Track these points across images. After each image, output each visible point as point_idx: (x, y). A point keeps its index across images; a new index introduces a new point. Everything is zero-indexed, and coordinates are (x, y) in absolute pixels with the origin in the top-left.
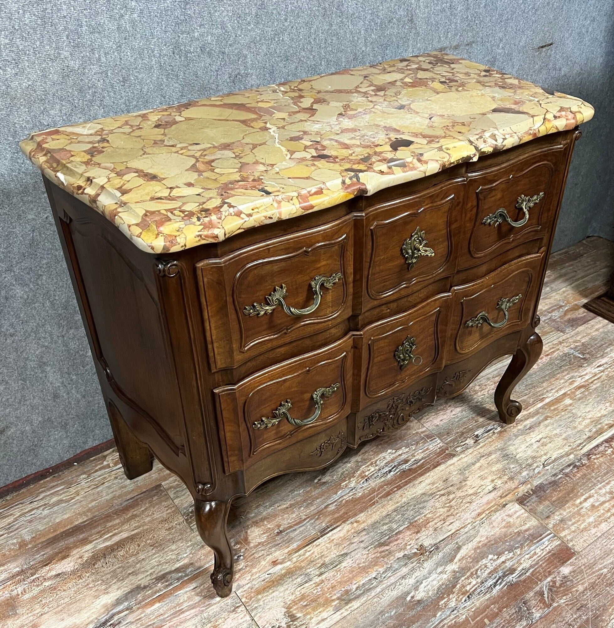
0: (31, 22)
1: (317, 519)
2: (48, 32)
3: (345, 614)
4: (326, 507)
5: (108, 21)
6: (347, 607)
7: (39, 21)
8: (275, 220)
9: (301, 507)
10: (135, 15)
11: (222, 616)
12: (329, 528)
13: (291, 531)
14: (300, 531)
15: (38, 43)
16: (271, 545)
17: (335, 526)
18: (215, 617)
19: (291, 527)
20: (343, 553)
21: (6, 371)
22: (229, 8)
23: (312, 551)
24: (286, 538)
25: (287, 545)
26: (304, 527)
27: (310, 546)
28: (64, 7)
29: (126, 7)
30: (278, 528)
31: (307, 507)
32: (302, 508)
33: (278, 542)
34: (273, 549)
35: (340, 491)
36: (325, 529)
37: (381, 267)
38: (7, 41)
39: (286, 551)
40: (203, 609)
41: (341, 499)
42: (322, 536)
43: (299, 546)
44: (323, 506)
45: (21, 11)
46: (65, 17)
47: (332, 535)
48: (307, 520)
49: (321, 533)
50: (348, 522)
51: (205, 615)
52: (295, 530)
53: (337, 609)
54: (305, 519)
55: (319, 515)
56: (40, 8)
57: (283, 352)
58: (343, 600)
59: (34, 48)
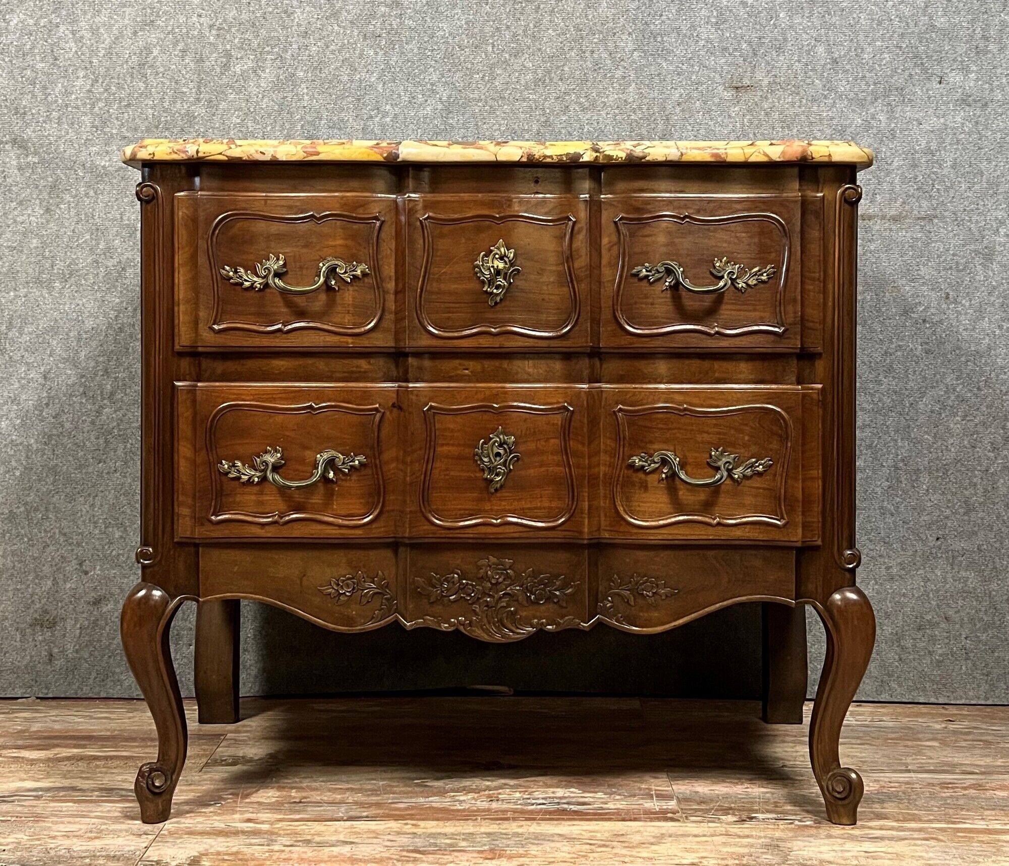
0: (267, 106)
2: (283, 119)
5: (353, 119)
7: (276, 108)
8: (267, 158)
10: (388, 119)
15: (269, 128)
21: (128, 511)
22: (502, 122)
28: (306, 98)
29: (378, 109)
37: (442, 286)
38: (238, 121)
45: (260, 96)
46: (304, 107)
56: (281, 95)
57: (283, 369)
59: (264, 132)
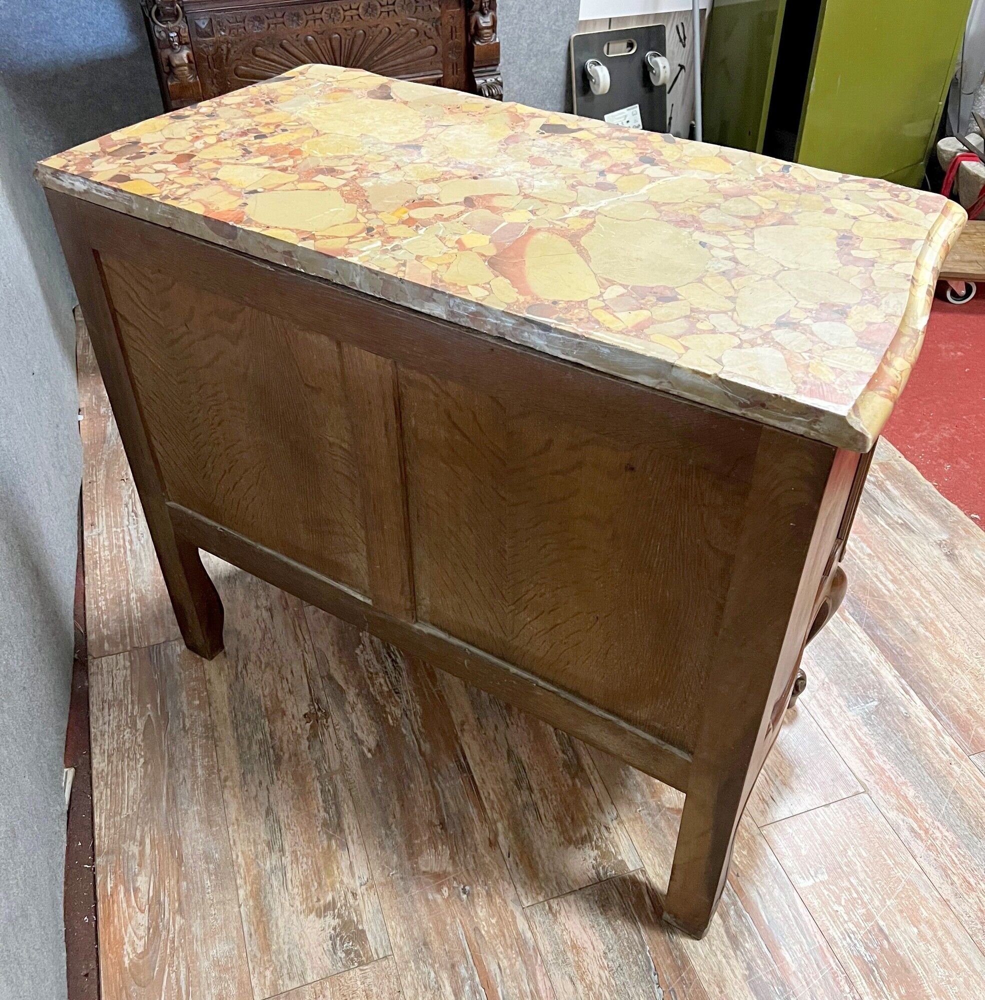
1: (439, 771)
3: (597, 777)
4: (422, 754)
6: (588, 771)
9: (409, 787)
11: (559, 932)
12: (460, 760)
13: (447, 810)
14: (452, 798)
16: (460, 843)
17: (459, 752)
18: (557, 944)
19: (439, 810)
20: (505, 755)
23: (491, 791)
24: (456, 820)
25: (468, 820)
26: (447, 793)
27: (481, 792)
30: (435, 826)
31: (412, 780)
32: (412, 786)
33: (460, 831)
34: (469, 840)
35: (403, 730)
36: (460, 766)
39: (477, 823)
40: (539, 960)
41: (417, 733)
42: (470, 772)
43: (475, 806)
44: (420, 758)
47: (472, 759)
48: (436, 784)
49: (464, 771)
50: (459, 734)
51: (550, 957)
52: (446, 804)
53: (588, 784)
54: (433, 787)
55: (433, 767)
58: (576, 773)
